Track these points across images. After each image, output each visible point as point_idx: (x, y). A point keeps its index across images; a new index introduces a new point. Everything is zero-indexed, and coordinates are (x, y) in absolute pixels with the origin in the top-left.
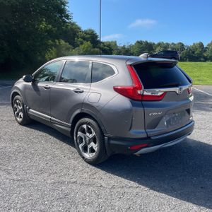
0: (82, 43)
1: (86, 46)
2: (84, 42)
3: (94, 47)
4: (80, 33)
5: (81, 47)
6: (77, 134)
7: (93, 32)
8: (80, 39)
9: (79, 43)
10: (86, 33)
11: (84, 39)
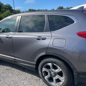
0: (5, 11)
1: (8, 12)
2: (6, 10)
3: (11, 13)
4: (3, 6)
5: (5, 12)
6: (42, 69)
7: (9, 5)
8: (4, 9)
9: (4, 11)
10: (6, 6)
11: (6, 9)
